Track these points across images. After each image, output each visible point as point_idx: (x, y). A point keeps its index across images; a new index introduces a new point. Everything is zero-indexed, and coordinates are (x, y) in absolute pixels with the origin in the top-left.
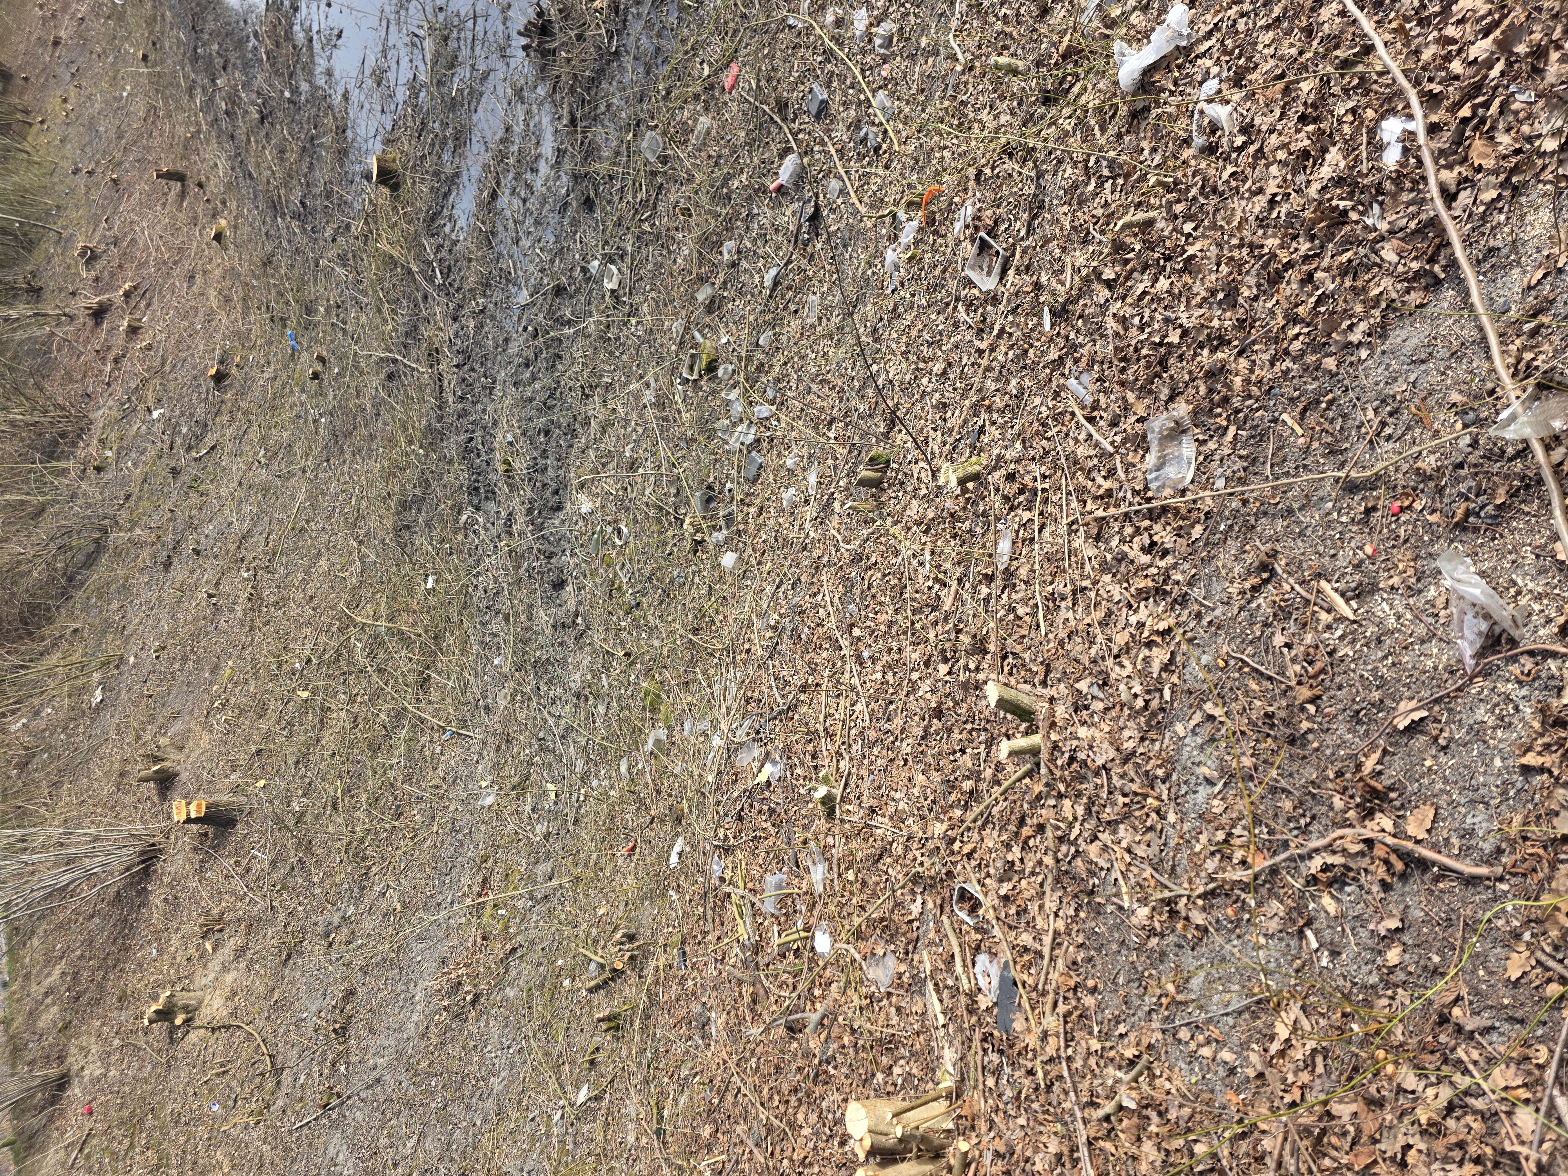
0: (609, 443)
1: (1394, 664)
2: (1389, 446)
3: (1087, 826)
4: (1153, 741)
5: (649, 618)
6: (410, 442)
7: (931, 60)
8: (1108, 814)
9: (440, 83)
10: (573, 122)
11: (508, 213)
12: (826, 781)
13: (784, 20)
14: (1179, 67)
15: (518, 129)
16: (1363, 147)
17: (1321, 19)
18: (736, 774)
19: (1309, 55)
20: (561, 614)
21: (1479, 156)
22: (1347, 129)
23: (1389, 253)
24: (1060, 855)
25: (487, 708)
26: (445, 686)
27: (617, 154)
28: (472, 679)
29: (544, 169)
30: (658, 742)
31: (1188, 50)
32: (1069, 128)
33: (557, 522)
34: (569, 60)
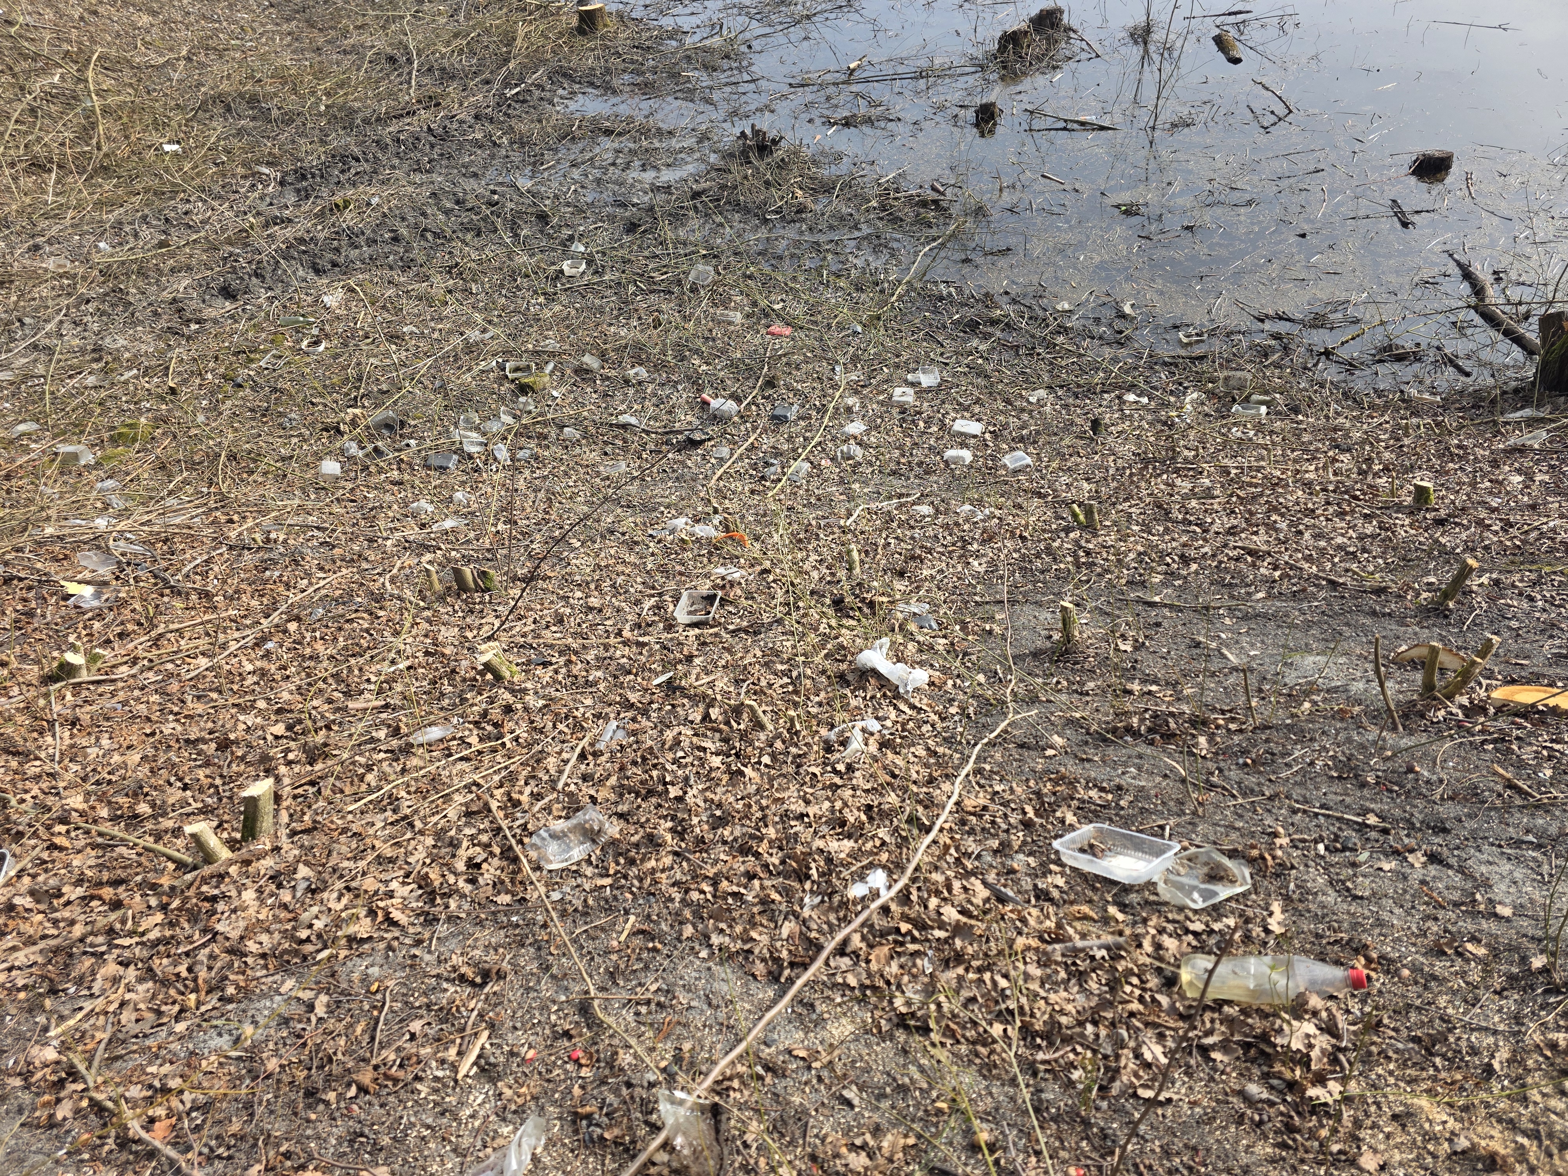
0: (409, 306)
1: (423, 1138)
2: (630, 1017)
3: (137, 950)
4: (266, 967)
5: (229, 403)
6: (328, 94)
7: (843, 497)
8: (161, 965)
9: (688, 58)
10: (696, 195)
11: (597, 150)
12: (93, 659)
13: (837, 362)
14: (884, 695)
15: (675, 144)
16: (859, 864)
17: (942, 786)
18: (66, 557)
19: (915, 789)
20: (194, 305)
21: (878, 956)
22: (869, 846)
23: (788, 928)
24: (89, 940)
25: (36, 248)
26: (44, 192)
27: (685, 244)
28: (68, 222)
29: (649, 176)
30: (75, 456)
31: (897, 696)
32: (821, 629)
33: (301, 273)
34: (746, 177)
